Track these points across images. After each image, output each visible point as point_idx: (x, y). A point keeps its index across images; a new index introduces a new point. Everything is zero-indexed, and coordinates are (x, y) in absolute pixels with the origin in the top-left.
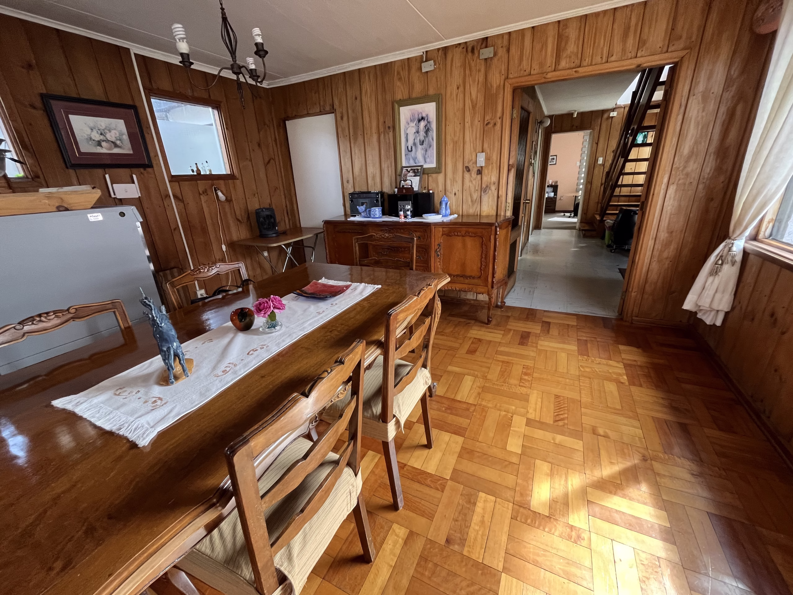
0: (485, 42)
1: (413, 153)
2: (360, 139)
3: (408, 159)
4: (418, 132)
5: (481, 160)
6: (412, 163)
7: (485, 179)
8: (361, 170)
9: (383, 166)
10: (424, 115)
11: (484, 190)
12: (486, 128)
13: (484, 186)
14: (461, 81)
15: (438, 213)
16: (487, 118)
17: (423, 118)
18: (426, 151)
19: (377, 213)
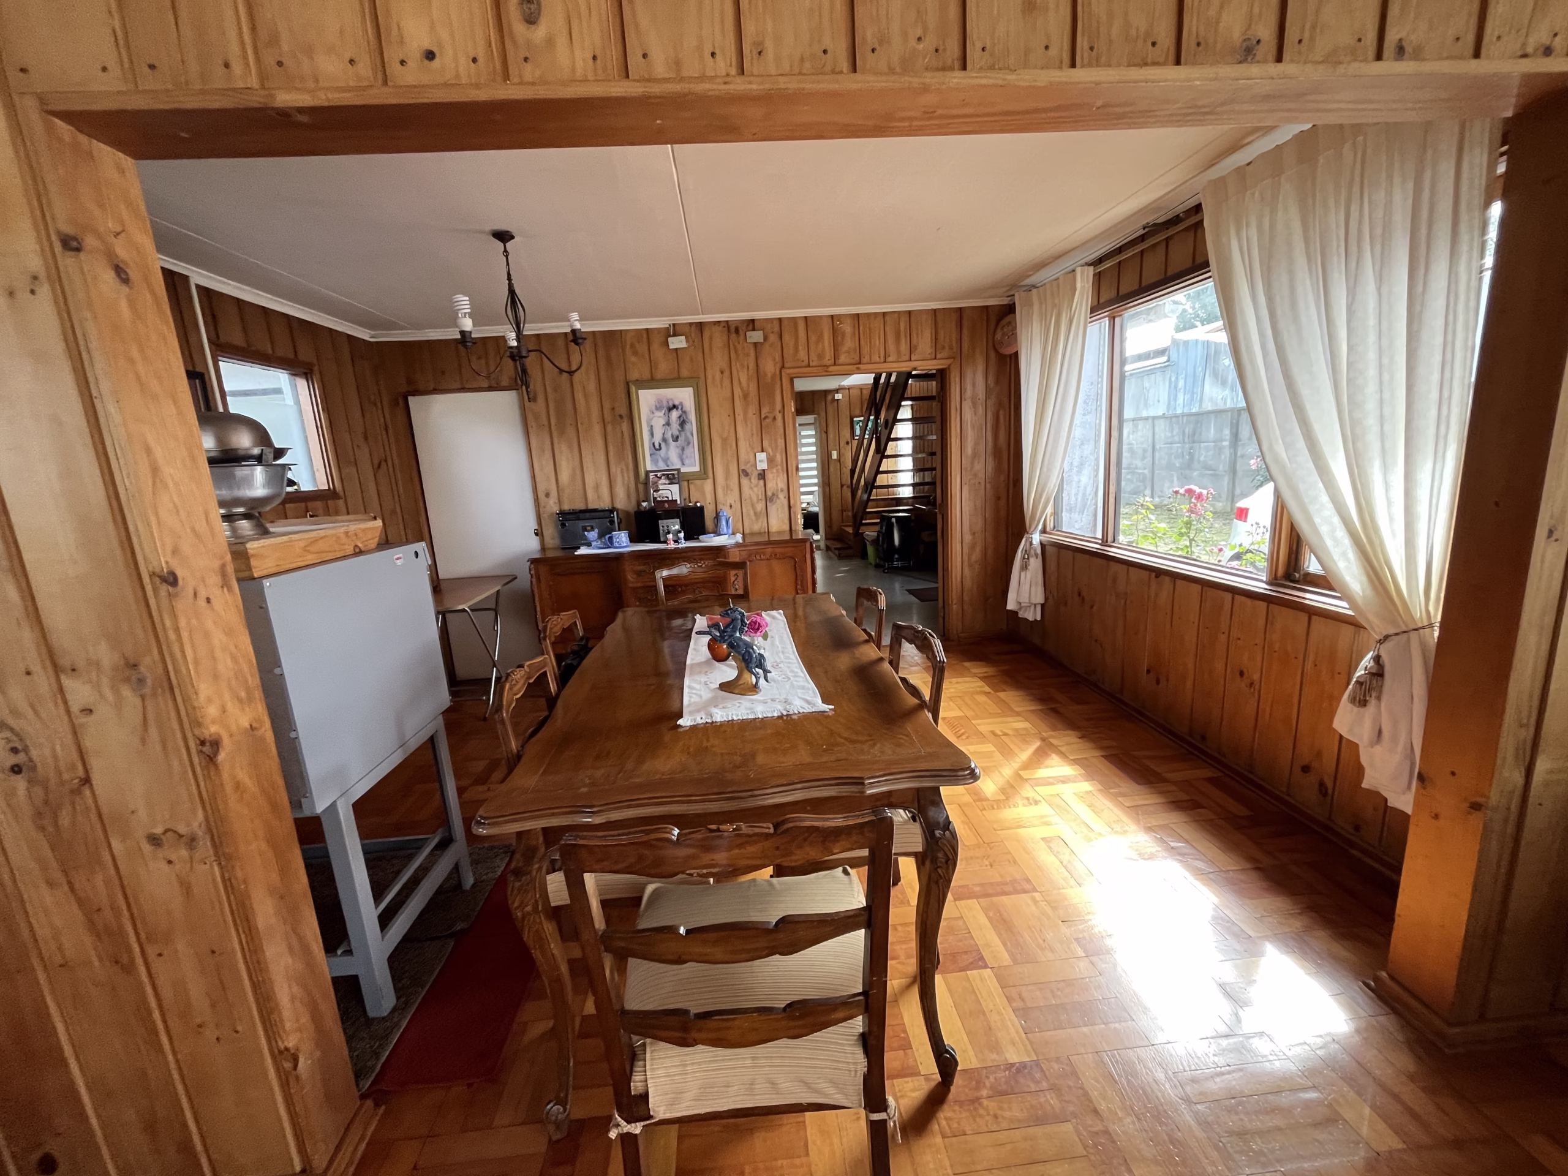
0: (752, 324)
1: (663, 452)
2: (571, 432)
3: (655, 462)
4: (668, 424)
5: (762, 461)
6: (662, 466)
7: (770, 485)
8: (573, 477)
9: (613, 469)
10: (676, 403)
11: (768, 499)
12: (764, 423)
13: (769, 494)
14: (724, 365)
15: (717, 533)
16: (765, 411)
17: (674, 407)
18: (683, 449)
19: (622, 541)
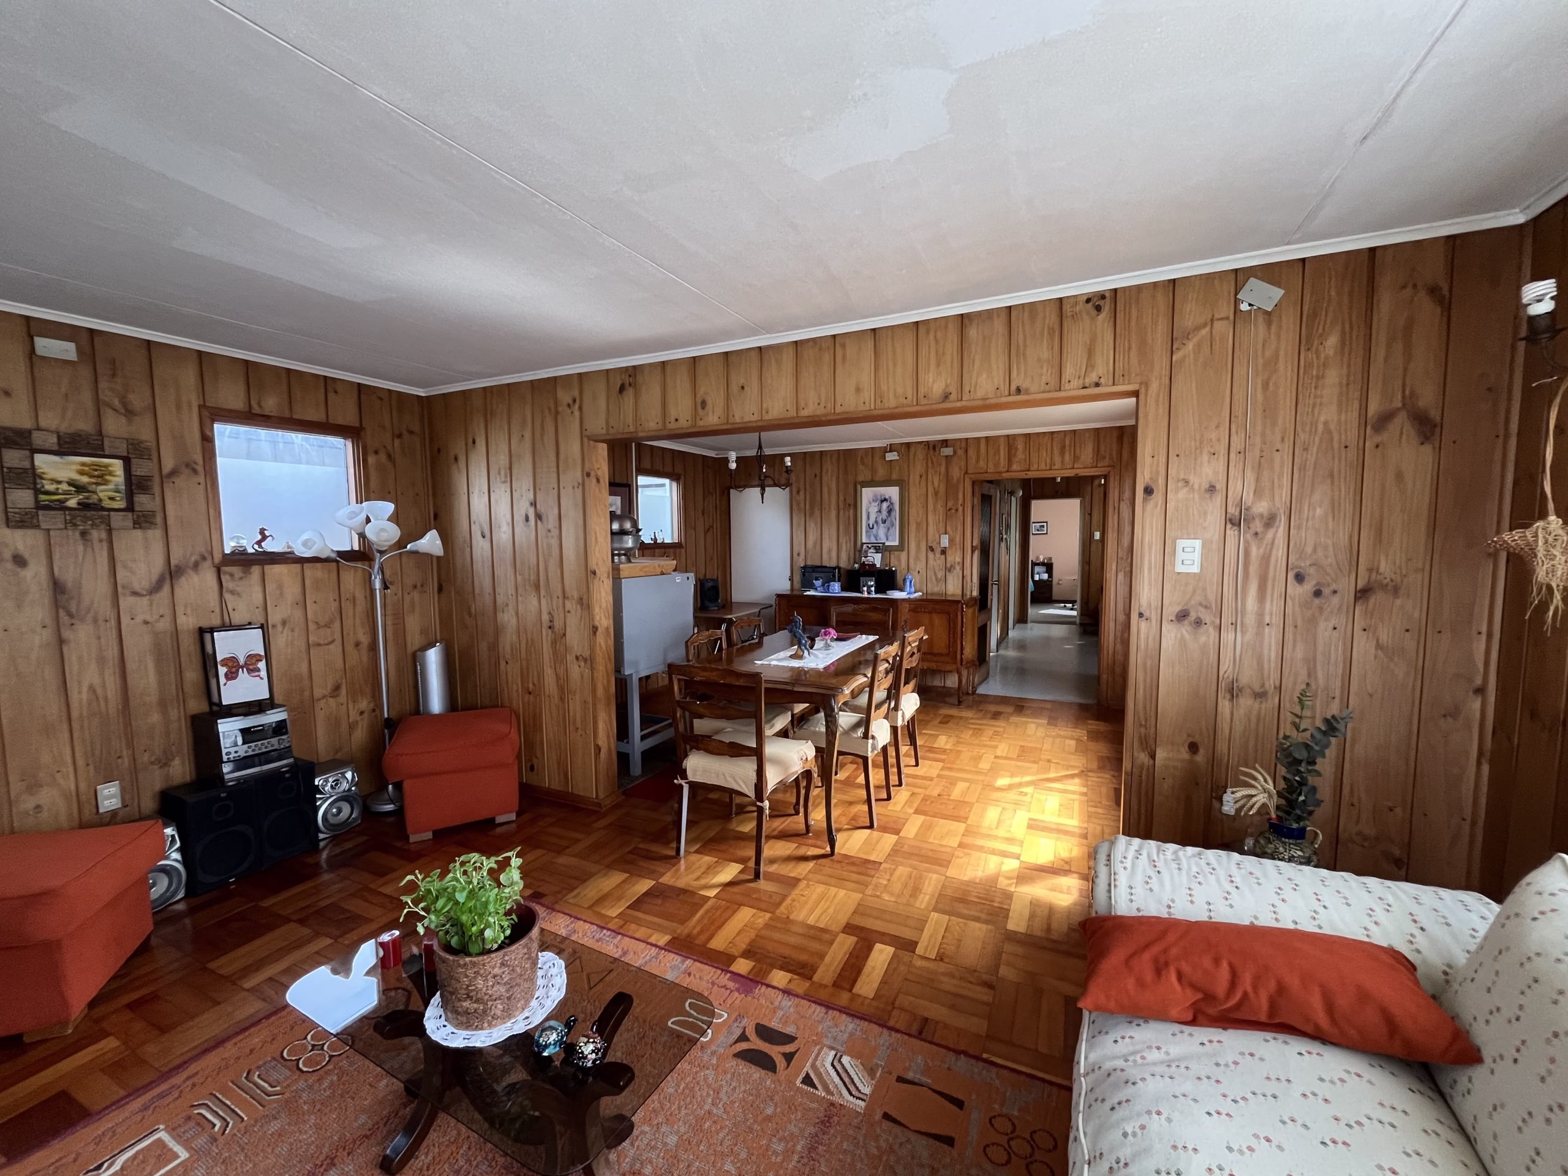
0: (945, 443)
1: (874, 530)
2: (817, 513)
3: (868, 536)
4: (880, 511)
5: (945, 541)
6: (873, 540)
7: (949, 559)
8: (815, 544)
9: (841, 540)
10: (887, 497)
11: (949, 569)
12: (949, 513)
13: (948, 565)
14: (923, 471)
15: (902, 590)
16: (950, 504)
17: (885, 500)
18: (888, 529)
19: (836, 588)
